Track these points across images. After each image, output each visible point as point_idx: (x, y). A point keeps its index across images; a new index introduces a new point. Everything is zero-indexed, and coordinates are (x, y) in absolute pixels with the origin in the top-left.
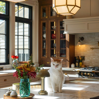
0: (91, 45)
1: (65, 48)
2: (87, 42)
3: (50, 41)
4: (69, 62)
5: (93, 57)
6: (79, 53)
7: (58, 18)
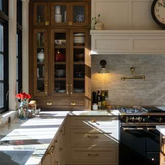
0: (118, 73)
1: (84, 77)
2: (111, 69)
3: (54, 65)
4: (90, 102)
5: (122, 92)
6: (97, 87)
7: (70, 26)
